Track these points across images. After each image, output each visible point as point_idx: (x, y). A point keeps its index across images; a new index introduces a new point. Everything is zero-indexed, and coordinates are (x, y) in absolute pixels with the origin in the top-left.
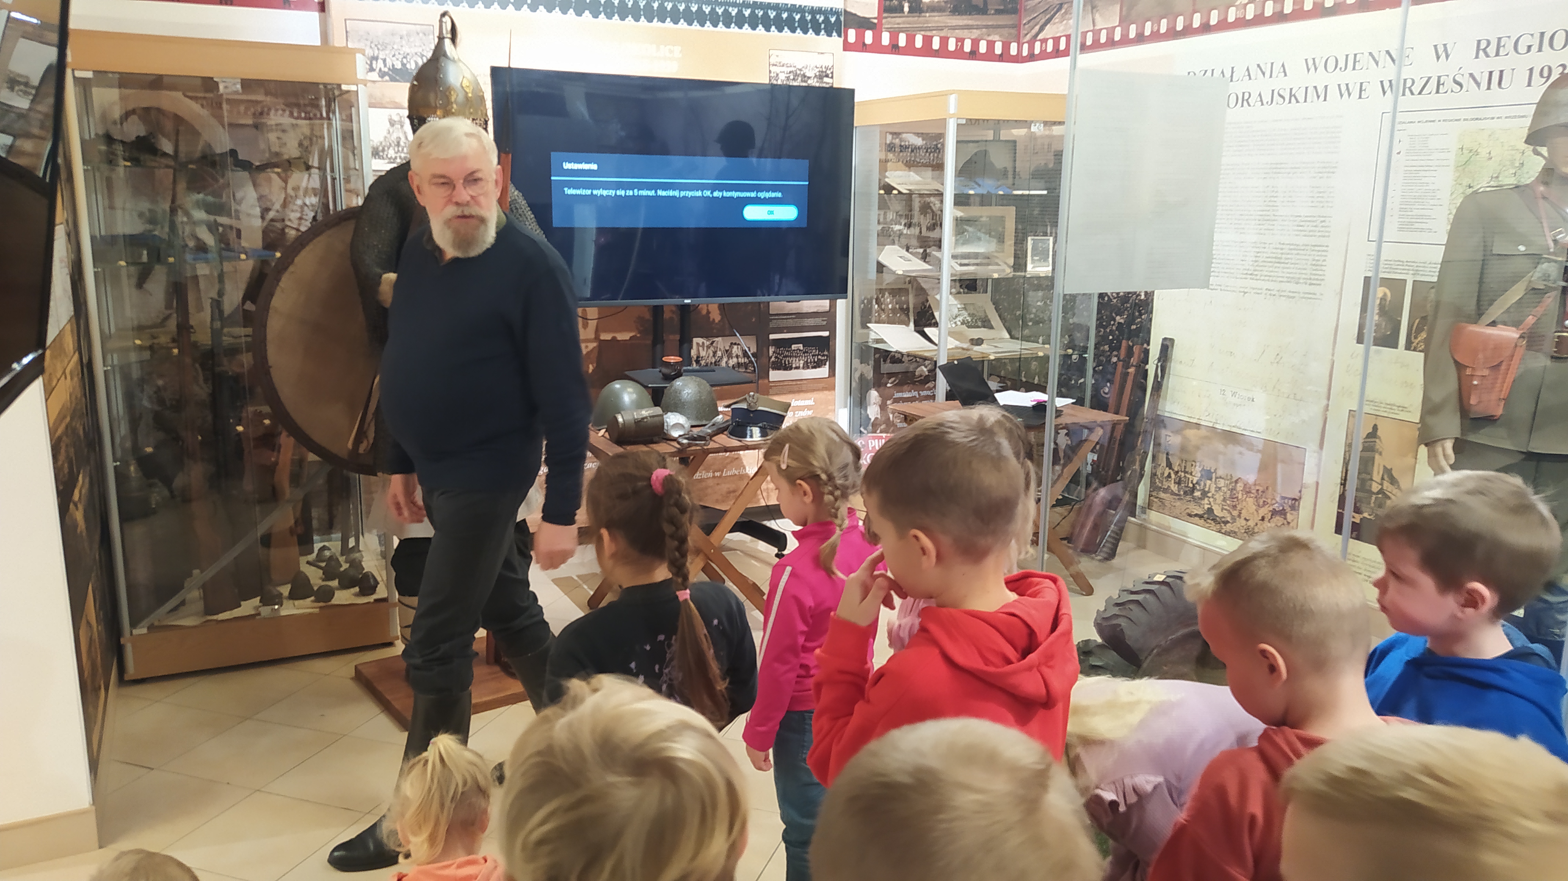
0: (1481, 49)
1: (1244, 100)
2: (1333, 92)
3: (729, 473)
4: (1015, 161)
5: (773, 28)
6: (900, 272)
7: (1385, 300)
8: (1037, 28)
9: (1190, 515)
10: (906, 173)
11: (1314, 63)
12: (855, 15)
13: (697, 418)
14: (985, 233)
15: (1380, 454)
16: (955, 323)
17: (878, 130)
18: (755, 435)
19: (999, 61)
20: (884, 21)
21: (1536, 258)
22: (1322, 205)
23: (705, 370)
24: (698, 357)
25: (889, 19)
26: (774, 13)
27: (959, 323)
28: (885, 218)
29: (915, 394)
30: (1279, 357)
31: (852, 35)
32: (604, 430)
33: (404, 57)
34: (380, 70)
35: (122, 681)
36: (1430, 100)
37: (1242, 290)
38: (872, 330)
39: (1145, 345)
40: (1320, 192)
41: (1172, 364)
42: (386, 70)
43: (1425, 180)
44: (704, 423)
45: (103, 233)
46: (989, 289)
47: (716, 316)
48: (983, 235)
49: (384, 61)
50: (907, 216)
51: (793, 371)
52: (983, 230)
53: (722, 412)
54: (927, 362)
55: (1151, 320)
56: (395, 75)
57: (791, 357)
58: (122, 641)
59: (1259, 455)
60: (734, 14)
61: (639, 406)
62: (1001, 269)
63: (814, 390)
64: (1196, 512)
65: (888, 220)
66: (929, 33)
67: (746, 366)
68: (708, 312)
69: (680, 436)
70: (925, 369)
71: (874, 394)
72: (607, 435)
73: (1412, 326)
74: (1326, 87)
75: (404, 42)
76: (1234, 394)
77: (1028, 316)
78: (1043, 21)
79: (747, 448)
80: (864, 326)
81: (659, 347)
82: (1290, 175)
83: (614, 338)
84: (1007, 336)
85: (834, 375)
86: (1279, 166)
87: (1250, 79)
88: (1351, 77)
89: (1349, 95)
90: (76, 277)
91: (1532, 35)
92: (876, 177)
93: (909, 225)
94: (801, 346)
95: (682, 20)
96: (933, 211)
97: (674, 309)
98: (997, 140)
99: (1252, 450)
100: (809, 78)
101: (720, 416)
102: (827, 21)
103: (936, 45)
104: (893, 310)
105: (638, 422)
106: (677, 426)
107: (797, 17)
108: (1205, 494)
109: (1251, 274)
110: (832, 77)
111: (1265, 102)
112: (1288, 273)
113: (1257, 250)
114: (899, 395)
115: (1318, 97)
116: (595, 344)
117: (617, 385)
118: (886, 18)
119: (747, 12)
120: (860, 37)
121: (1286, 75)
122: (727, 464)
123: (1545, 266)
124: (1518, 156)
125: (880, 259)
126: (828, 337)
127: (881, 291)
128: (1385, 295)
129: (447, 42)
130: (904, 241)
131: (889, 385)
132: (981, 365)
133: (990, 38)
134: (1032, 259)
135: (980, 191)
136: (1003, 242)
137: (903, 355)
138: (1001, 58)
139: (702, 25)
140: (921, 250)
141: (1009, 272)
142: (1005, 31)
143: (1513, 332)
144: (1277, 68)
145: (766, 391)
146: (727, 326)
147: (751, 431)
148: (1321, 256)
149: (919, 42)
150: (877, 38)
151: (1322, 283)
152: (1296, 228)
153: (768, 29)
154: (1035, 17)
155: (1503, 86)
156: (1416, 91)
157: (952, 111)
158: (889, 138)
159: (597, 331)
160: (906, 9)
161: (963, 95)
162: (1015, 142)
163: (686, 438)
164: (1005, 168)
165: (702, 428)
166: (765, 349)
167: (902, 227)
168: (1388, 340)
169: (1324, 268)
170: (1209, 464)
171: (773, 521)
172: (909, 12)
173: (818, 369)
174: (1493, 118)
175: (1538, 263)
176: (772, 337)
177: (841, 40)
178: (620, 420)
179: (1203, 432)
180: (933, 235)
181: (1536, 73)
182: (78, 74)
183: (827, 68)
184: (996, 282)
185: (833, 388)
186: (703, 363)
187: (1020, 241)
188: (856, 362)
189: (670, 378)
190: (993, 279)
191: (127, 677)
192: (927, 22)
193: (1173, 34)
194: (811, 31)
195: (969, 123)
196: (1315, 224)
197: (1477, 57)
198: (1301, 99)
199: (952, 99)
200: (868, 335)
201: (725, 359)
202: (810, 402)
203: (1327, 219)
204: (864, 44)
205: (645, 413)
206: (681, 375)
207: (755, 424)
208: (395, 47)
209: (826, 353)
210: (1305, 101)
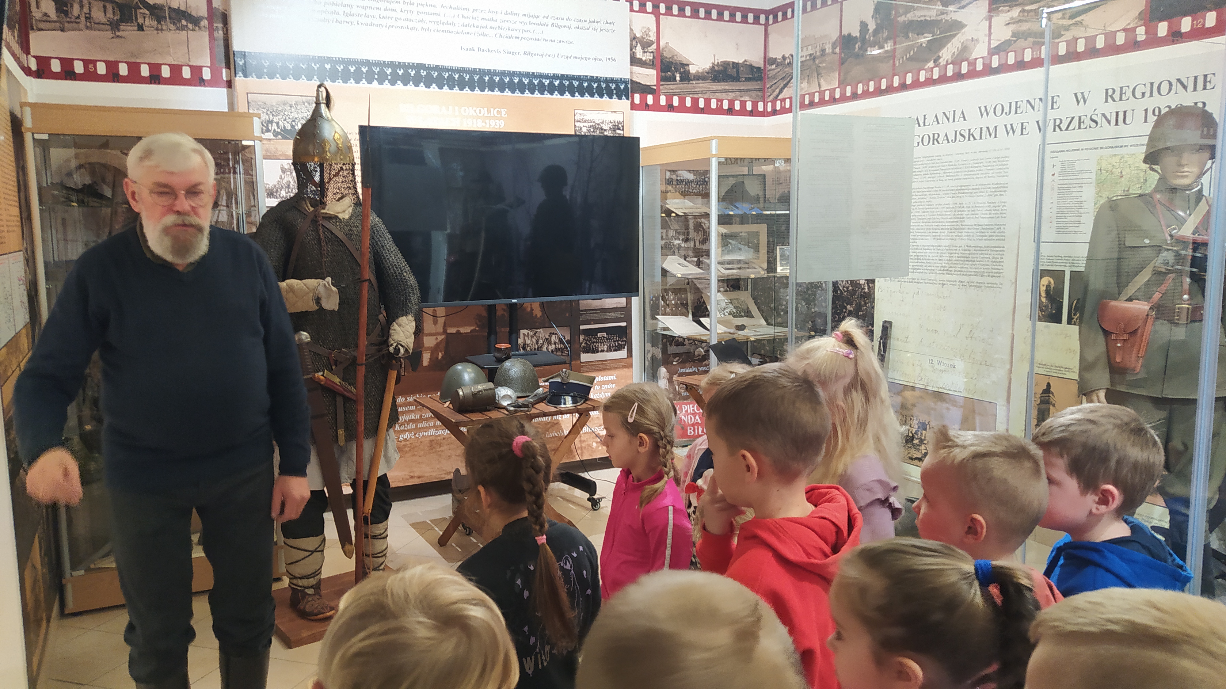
0: (1109, 95)
1: (935, 139)
2: (1001, 131)
3: (551, 435)
4: (765, 190)
5: (577, 94)
6: (680, 276)
7: (1050, 287)
8: (778, 90)
9: (911, 459)
10: (682, 200)
11: (986, 110)
12: (639, 83)
13: (522, 391)
14: (745, 245)
15: (1054, 406)
16: (724, 314)
17: (659, 168)
18: (568, 402)
19: (750, 116)
20: (661, 87)
21: (1158, 249)
22: (997, 216)
23: (528, 354)
24: (524, 345)
25: (665, 86)
26: (577, 83)
27: (727, 314)
28: (667, 235)
29: (695, 369)
30: (972, 333)
31: (637, 98)
32: (448, 403)
33: (294, 121)
34: (275, 130)
35: (63, 614)
36: (1074, 134)
37: (941, 282)
38: (659, 321)
39: (870, 327)
40: (995, 207)
41: (892, 341)
42: (279, 130)
43: (1074, 194)
44: (528, 395)
45: (56, 259)
46: (749, 287)
47: (538, 312)
48: (742, 247)
49: (278, 124)
50: (684, 234)
51: (599, 354)
52: (743, 243)
53: (542, 386)
54: (704, 345)
55: (873, 307)
56: (284, 134)
57: (597, 342)
58: (64, 581)
59: (961, 409)
60: (546, 84)
61: (476, 382)
62: (758, 271)
63: (615, 368)
64: (916, 456)
65: (670, 236)
66: (696, 96)
67: (562, 350)
68: (532, 310)
69: (508, 405)
70: (702, 350)
71: (663, 371)
72: (451, 406)
73: (1072, 306)
74: (996, 127)
75: (293, 109)
76: (939, 363)
77: (780, 307)
78: (782, 85)
79: (562, 413)
80: (654, 318)
81: (493, 337)
82: (972, 195)
83: (458, 332)
84: (764, 323)
85: (631, 356)
86: (963, 188)
87: (938, 123)
88: (1015, 119)
89: (1014, 132)
90: (33, 293)
91: (1145, 85)
92: (659, 204)
93: (686, 240)
94: (605, 334)
95: (507, 90)
96: (704, 229)
97: (505, 307)
98: (750, 175)
99: (955, 406)
100: (605, 130)
101: (541, 389)
102: (618, 87)
103: (701, 104)
104: (676, 305)
105: (475, 395)
106: (506, 397)
107: (595, 85)
108: (922, 441)
109: (947, 270)
110: (623, 130)
111: (950, 141)
112: (975, 268)
113: (951, 252)
114: (683, 370)
115: (990, 135)
116: (443, 337)
117: (459, 367)
118: (662, 85)
119: (557, 83)
120: (644, 100)
121: (965, 120)
122: (550, 428)
123: (1165, 254)
124: (1142, 174)
125: (664, 266)
126: (626, 327)
127: (666, 291)
128: (1050, 282)
129: (323, 106)
130: (682, 252)
131: (674, 363)
132: (745, 346)
133: (742, 99)
134: (781, 263)
135: (739, 212)
136: (759, 251)
137: (684, 339)
138: (751, 114)
139: (523, 93)
140: (696, 259)
141: (763, 274)
142: (754, 94)
143: (1146, 305)
144: (958, 114)
145: (579, 368)
146: (547, 320)
147: (565, 399)
148: (999, 254)
149: (688, 102)
150: (657, 100)
151: (1001, 275)
152: (978, 234)
153: (573, 95)
154: (775, 83)
155: (1127, 122)
156: (1064, 129)
157: (714, 152)
158: (668, 174)
159: (445, 326)
160: (678, 78)
161: (721, 140)
162: (764, 175)
163: (513, 406)
164: (758, 195)
165: (526, 399)
166: (577, 337)
167: (680, 242)
168: (1056, 318)
169: (1002, 264)
170: (924, 418)
171: (586, 473)
172: (680, 81)
173: (618, 352)
174: (1122, 146)
175: (1159, 253)
176: (582, 327)
177: (629, 102)
178: (461, 393)
179: (917, 393)
180: (704, 247)
181: (1150, 112)
182: (37, 136)
183: (618, 123)
184: (755, 280)
185: (630, 366)
186: (528, 349)
187: (771, 252)
188: (648, 346)
189: (500, 361)
190: (751, 279)
191: (67, 611)
192: (694, 88)
193: (879, 92)
194: (606, 96)
195: (729, 161)
196: (992, 231)
197: (1106, 101)
198: (977, 137)
199: (714, 142)
200: (657, 324)
201: (545, 346)
202: (613, 378)
203: (1002, 227)
204: (647, 105)
205: (480, 387)
206: (510, 358)
207: (567, 394)
208: (286, 113)
209: (624, 339)
210: (981, 138)
